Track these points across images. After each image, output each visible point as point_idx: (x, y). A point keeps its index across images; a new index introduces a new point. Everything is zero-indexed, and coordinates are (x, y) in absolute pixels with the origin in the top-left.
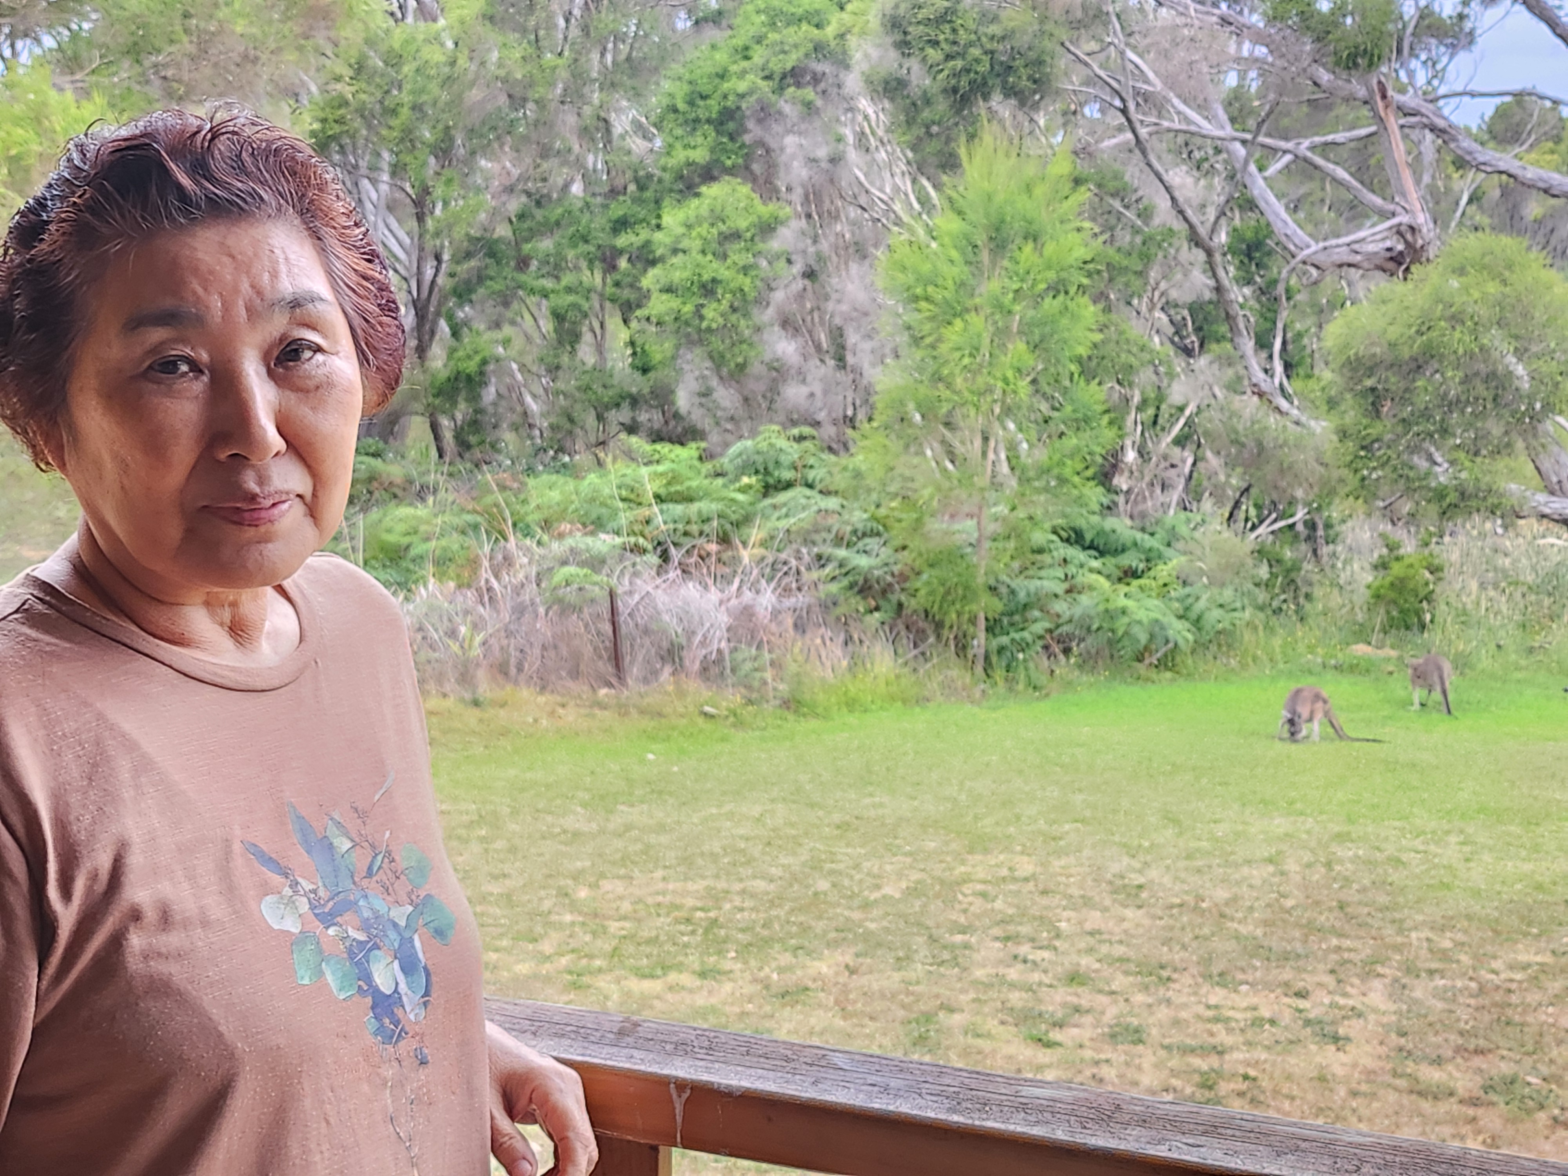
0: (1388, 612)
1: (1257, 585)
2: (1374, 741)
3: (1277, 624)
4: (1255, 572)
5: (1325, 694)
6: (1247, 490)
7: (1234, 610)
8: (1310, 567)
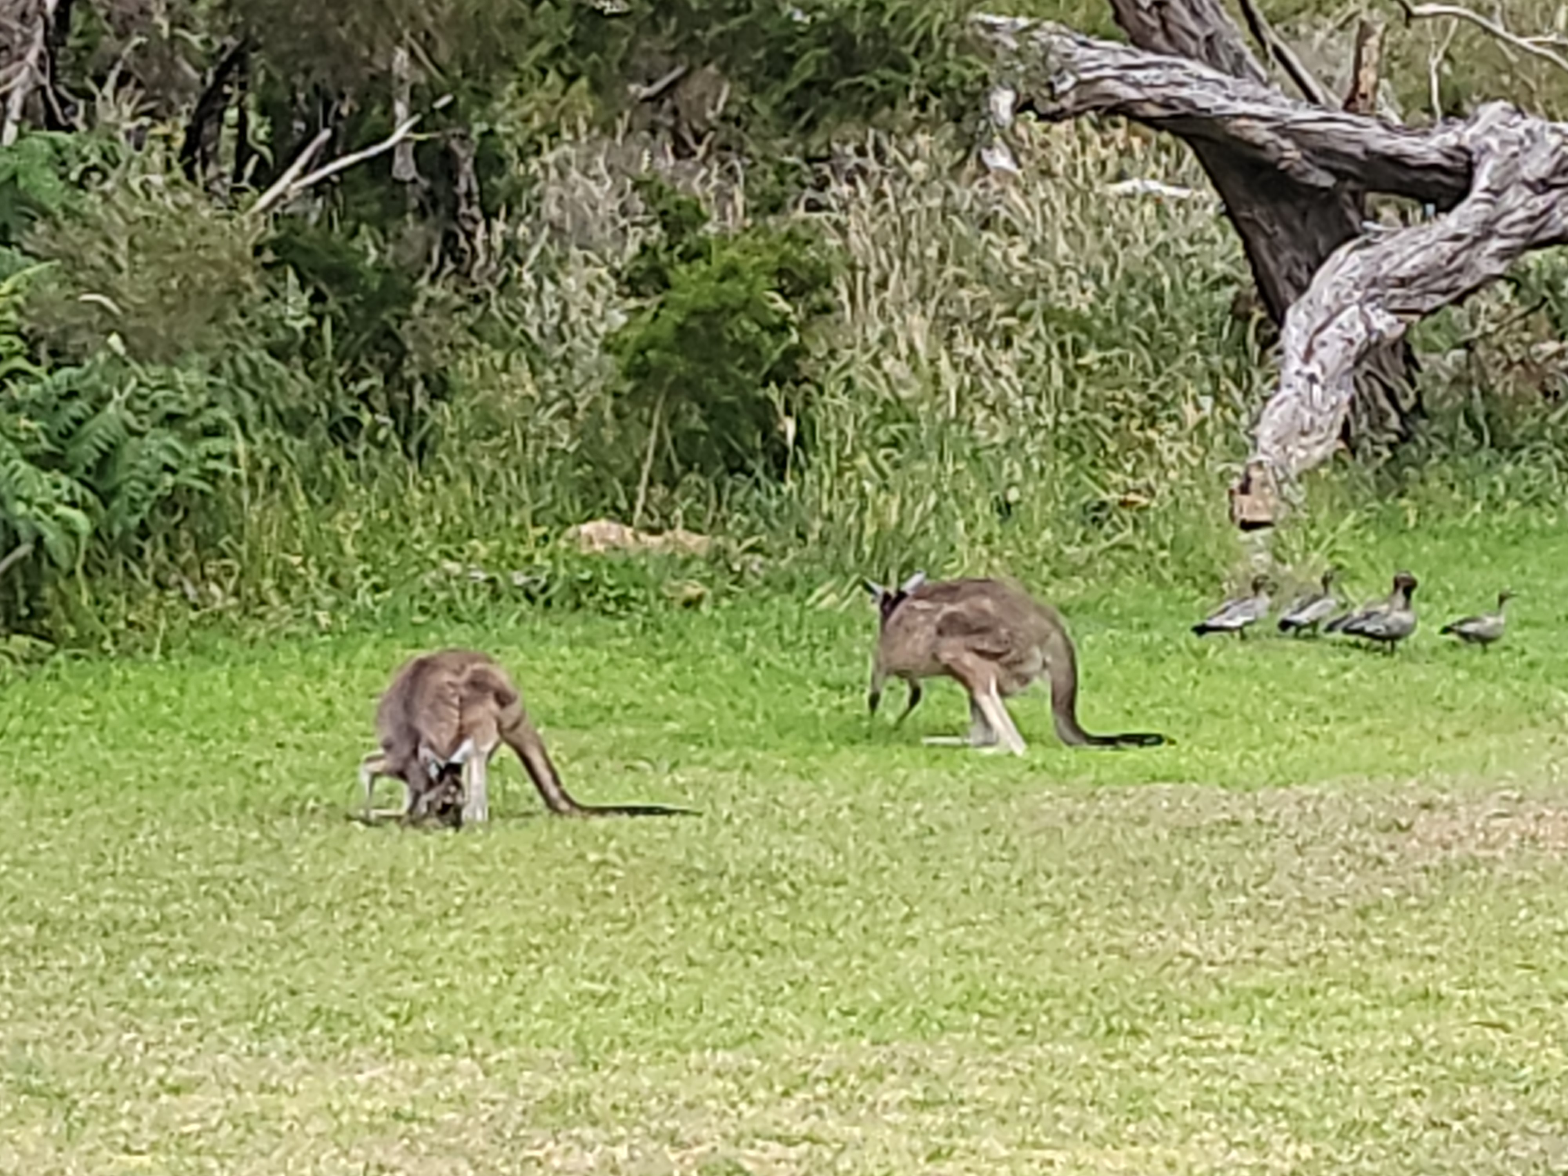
0: (674, 418)
1: (278, 353)
2: (649, 811)
3: (345, 469)
4: (273, 310)
5: (502, 676)
6: (239, 57)
7: (215, 431)
8: (438, 292)
